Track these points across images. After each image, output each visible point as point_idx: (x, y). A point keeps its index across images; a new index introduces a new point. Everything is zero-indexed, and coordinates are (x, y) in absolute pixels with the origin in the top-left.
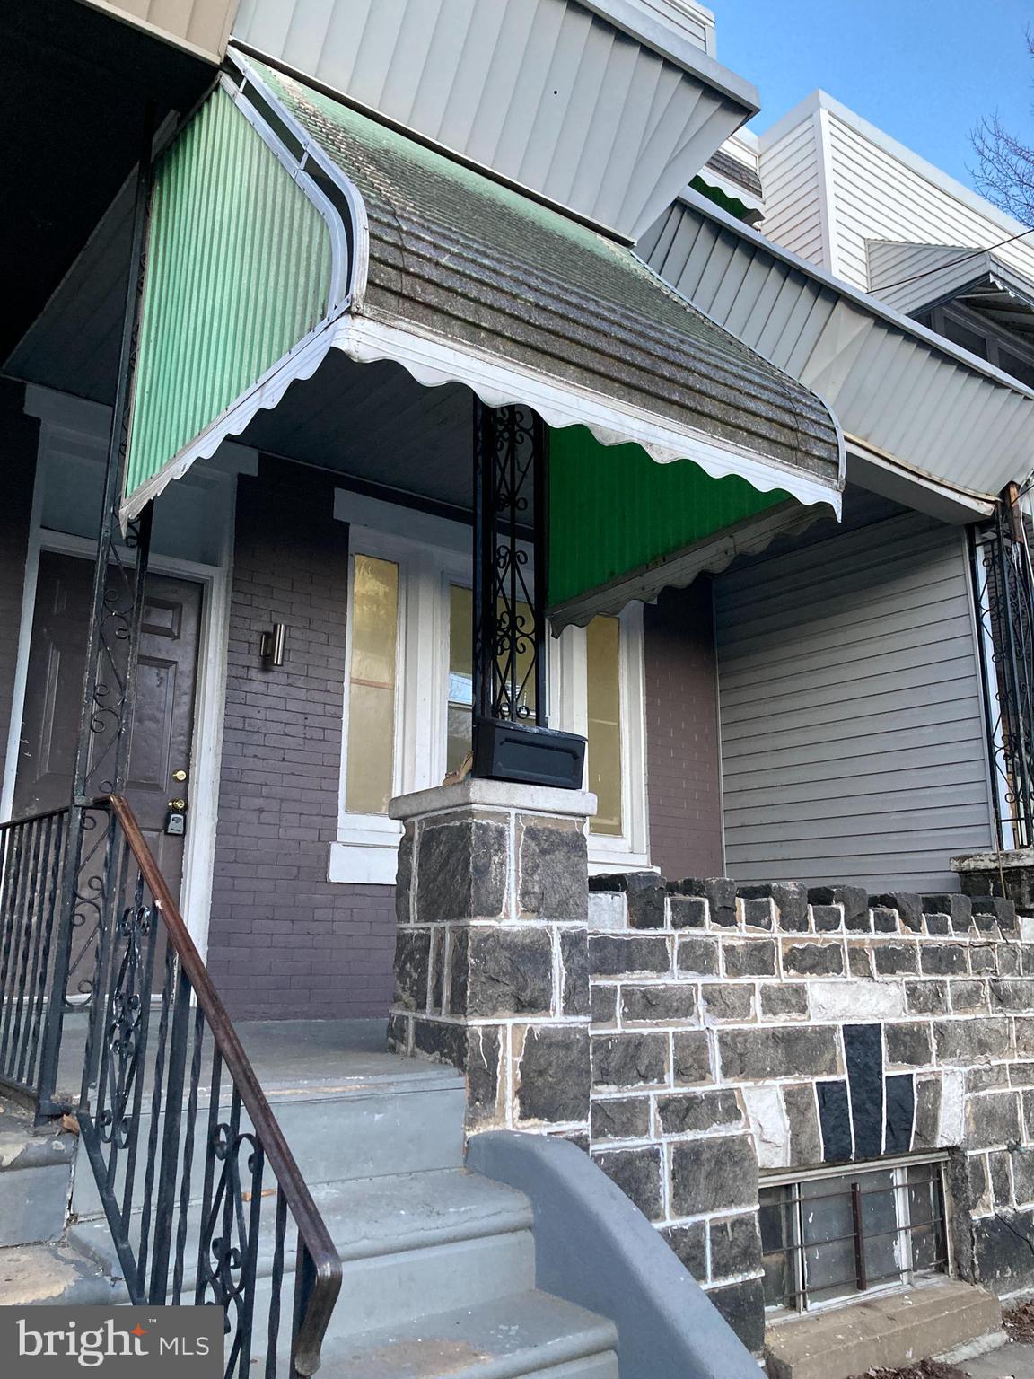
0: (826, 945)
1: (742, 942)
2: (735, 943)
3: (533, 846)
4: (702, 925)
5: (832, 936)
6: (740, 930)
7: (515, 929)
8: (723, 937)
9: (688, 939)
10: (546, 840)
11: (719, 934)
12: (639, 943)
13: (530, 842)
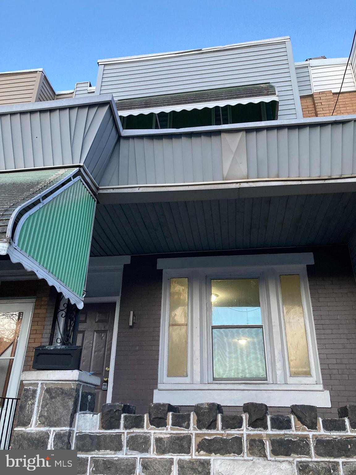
0: (230, 437)
1: (168, 436)
2: (162, 436)
3: (48, 396)
4: (142, 427)
5: (235, 432)
6: (167, 429)
7: (33, 432)
8: (154, 433)
9: (134, 435)
10: (54, 393)
11: (152, 432)
12: (105, 436)
13: (46, 394)
